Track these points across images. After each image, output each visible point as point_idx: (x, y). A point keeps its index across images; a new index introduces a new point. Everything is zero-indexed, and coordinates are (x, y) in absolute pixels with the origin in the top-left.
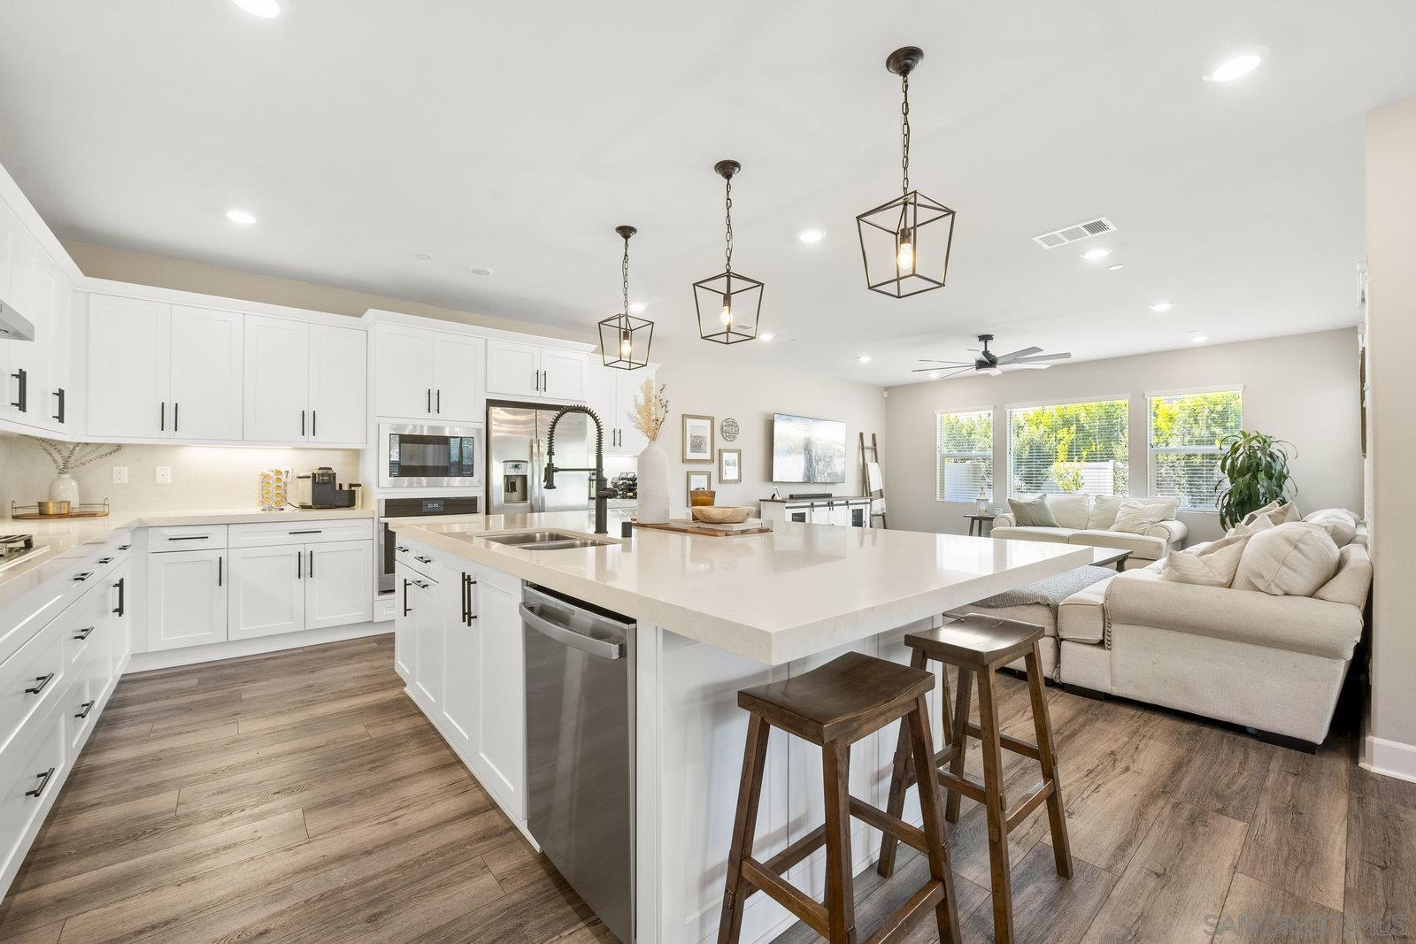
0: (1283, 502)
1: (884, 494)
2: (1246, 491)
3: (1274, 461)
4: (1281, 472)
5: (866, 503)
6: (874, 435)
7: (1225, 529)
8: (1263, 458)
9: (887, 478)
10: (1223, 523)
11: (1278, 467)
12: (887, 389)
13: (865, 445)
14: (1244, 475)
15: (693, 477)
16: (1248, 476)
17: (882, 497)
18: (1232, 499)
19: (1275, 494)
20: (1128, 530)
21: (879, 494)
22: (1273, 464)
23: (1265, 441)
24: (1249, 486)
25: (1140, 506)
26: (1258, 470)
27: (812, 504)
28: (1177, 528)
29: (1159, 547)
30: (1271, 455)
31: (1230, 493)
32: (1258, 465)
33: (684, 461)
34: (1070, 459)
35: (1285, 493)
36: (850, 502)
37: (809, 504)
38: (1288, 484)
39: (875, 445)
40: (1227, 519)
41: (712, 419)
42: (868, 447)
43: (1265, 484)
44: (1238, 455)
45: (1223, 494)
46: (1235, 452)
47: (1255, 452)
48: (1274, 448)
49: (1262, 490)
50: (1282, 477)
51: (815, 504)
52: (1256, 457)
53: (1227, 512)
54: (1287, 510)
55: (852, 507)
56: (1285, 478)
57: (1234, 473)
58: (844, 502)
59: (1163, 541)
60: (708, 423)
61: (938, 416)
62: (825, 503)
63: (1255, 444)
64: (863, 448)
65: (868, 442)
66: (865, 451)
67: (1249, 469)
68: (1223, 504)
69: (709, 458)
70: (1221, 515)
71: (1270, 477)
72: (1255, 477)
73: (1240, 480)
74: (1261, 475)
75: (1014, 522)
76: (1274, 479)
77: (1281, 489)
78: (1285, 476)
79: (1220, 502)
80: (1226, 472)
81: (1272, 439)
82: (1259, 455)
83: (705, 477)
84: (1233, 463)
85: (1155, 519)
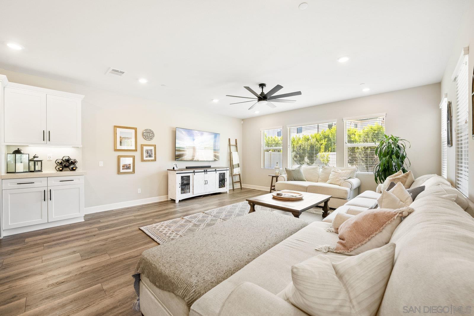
0: (404, 171)
1: (240, 165)
2: (387, 165)
3: (400, 149)
4: (403, 155)
5: (227, 170)
6: (236, 140)
7: (377, 183)
8: (395, 148)
9: (243, 158)
10: (376, 180)
11: (401, 153)
12: (243, 120)
13: (231, 144)
14: (385, 156)
15: (122, 159)
16: (387, 157)
17: (239, 167)
18: (380, 168)
19: (400, 166)
20: (334, 183)
21: (237, 166)
22: (399, 151)
23: (396, 140)
24: (388, 162)
25: (340, 171)
26: (392, 154)
27: (194, 171)
28: (355, 182)
29: (346, 192)
30: (398, 147)
31: (380, 166)
32: (392, 151)
33: (116, 150)
34: (325, 151)
35: (404, 165)
36: (217, 170)
37: (192, 171)
38: (406, 160)
39: (236, 144)
40: (378, 178)
41: (136, 129)
42: (234, 145)
43: (396, 160)
44: (383, 146)
45: (377, 166)
46: (382, 145)
47: (391, 145)
48: (400, 143)
49: (394, 164)
50: (403, 157)
51: (196, 171)
52: (391, 148)
53: (378, 175)
54: (408, 175)
55: (218, 172)
56: (405, 157)
57: (382, 155)
58: (214, 170)
59: (348, 189)
60: (133, 131)
61: (262, 131)
62: (203, 170)
63: (391, 141)
64: (230, 145)
65: (233, 143)
66: (231, 147)
67: (388, 153)
68: (376, 171)
69: (134, 149)
70: (375, 176)
71: (398, 157)
72: (391, 157)
73: (384, 159)
74: (394, 156)
75: (286, 179)
76: (400, 158)
77: (403, 163)
78: (404, 157)
79: (375, 169)
80: (378, 155)
81: (399, 139)
82: (393, 146)
83: (132, 159)
84: (381, 150)
85: (346, 178)
